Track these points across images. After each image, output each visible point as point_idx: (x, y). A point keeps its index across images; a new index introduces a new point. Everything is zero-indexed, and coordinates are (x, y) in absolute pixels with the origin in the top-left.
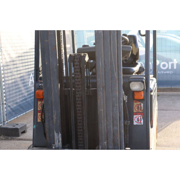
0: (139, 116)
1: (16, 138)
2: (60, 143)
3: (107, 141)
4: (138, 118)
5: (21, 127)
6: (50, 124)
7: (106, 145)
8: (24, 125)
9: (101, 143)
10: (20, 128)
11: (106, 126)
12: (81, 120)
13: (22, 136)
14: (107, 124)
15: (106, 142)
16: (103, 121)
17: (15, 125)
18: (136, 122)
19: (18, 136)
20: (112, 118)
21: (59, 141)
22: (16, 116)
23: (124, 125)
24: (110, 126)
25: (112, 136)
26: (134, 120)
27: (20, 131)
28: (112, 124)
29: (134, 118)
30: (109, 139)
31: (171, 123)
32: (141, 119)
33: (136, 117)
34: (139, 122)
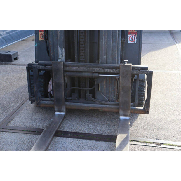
0: (133, 35)
1: (10, 63)
2: (64, 57)
3: (107, 56)
4: (132, 37)
5: (13, 53)
6: (54, 40)
7: (105, 59)
8: (16, 52)
9: (101, 58)
10: (12, 55)
11: (106, 42)
12: (83, 36)
13: (15, 62)
14: (107, 39)
15: (105, 57)
16: (104, 37)
17: (7, 52)
18: (130, 41)
19: (12, 61)
20: (112, 34)
21: (62, 56)
22: (6, 45)
23: (121, 42)
24: (110, 42)
25: (111, 51)
26: (128, 39)
27: (13, 57)
28: (111, 40)
29: (129, 37)
30: (108, 54)
31: (146, 53)
32: (135, 38)
33: (130, 36)
34: (133, 41)
